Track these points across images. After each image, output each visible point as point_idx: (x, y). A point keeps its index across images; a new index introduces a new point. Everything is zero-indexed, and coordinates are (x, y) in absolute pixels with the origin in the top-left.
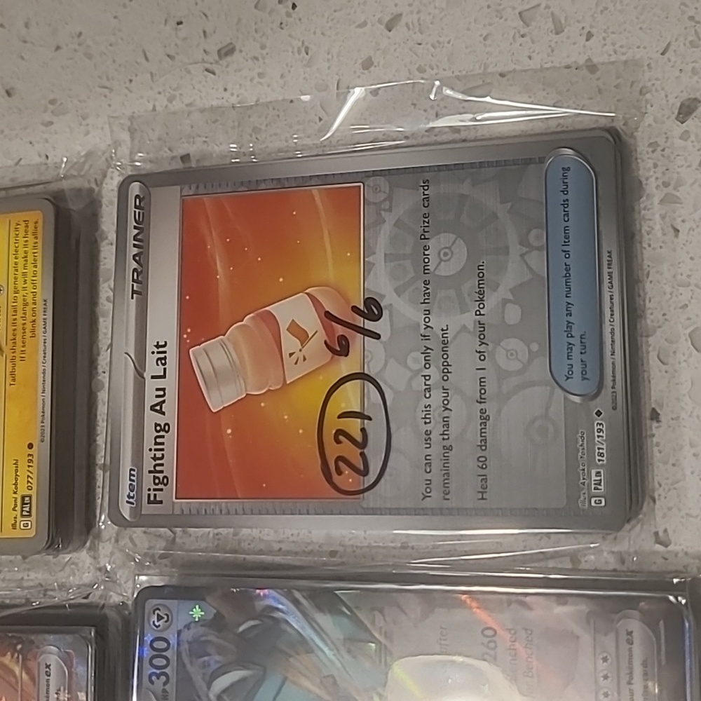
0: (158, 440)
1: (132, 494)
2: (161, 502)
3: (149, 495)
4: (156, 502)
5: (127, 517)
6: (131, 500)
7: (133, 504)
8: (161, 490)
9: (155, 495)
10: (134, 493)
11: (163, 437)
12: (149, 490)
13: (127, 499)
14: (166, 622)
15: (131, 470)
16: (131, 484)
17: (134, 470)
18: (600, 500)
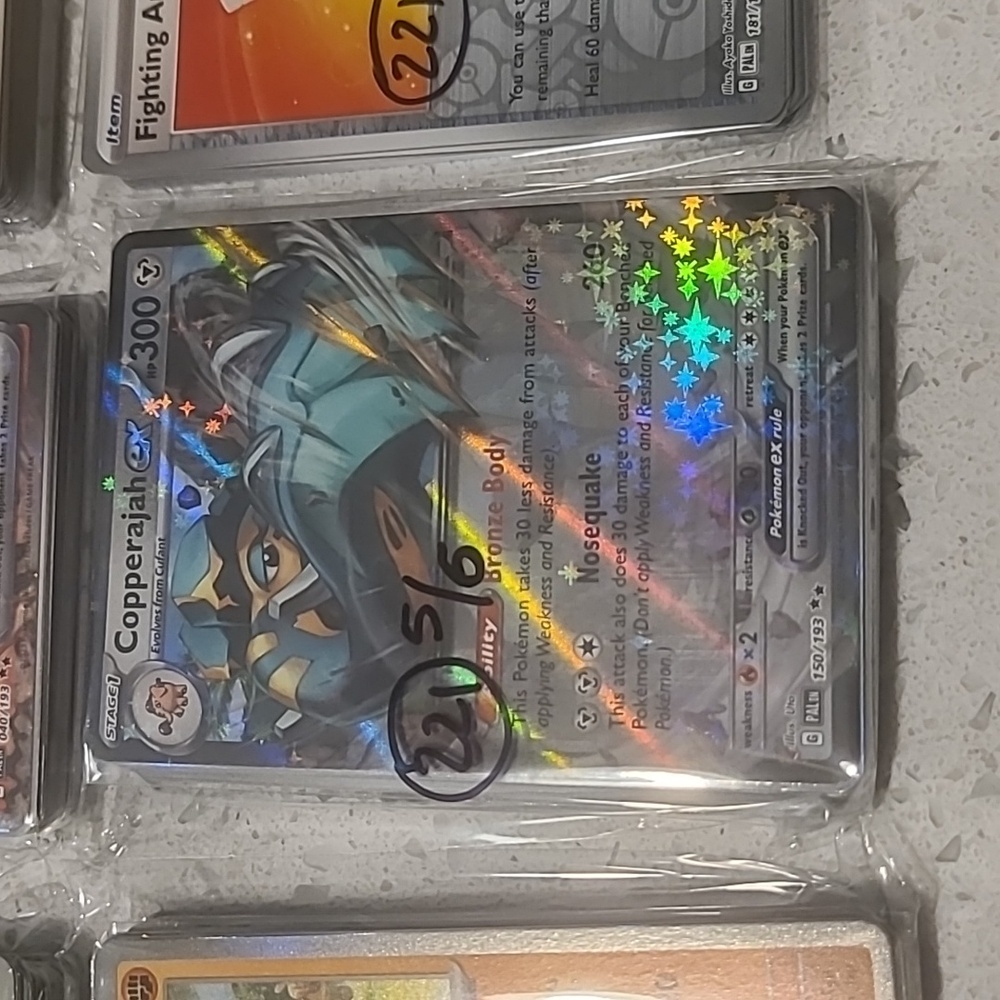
0: (152, 55)
1: (114, 129)
2: (154, 136)
3: (138, 129)
4: (147, 136)
5: (108, 160)
6: (114, 137)
7: (115, 141)
8: (155, 120)
9: (146, 128)
10: (119, 127)
11: (158, 50)
12: (138, 121)
13: (108, 136)
14: (155, 276)
15: (115, 97)
16: (113, 117)
17: (118, 97)
18: (752, 83)
